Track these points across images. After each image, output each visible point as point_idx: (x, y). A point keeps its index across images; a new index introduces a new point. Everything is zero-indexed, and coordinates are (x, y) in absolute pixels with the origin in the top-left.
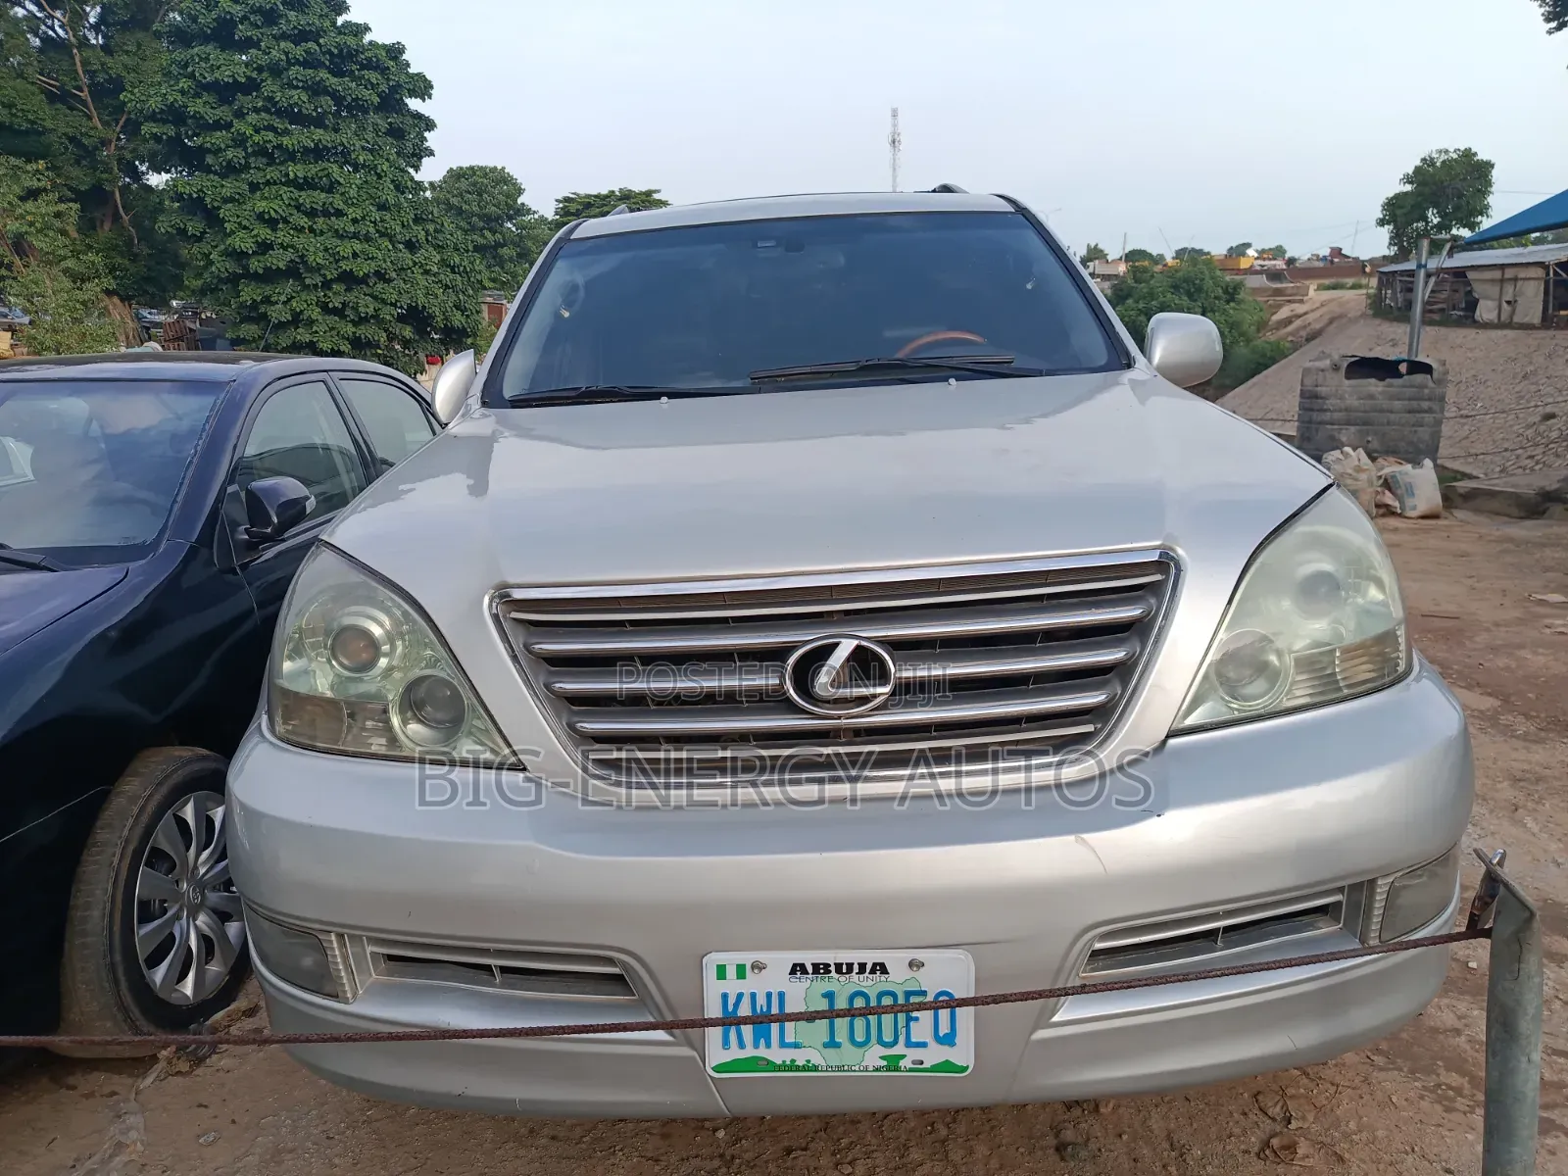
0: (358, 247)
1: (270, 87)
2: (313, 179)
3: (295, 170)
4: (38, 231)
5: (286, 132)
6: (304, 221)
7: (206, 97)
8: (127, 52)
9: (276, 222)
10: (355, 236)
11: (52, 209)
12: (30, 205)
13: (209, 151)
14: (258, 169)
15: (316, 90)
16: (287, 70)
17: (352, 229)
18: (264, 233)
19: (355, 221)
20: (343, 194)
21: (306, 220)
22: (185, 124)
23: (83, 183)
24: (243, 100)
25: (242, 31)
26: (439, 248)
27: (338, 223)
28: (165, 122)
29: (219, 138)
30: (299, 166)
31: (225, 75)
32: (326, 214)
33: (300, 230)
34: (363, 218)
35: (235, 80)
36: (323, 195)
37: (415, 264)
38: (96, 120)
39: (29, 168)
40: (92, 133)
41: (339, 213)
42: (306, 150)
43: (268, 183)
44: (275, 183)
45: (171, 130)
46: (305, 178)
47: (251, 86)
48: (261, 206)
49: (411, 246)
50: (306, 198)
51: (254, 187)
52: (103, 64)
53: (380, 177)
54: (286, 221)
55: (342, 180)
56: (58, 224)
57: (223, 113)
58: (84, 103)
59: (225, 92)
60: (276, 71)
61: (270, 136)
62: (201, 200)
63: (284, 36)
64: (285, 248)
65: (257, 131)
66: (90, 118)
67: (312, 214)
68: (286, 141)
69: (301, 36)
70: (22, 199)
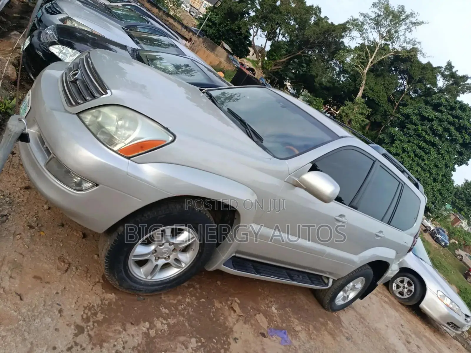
0: (419, 170)
1: (435, 124)
2: (425, 148)
3: (423, 144)
4: (356, 121)
5: (429, 135)
6: (412, 156)
7: (418, 117)
8: (415, 101)
9: (406, 151)
10: (422, 168)
11: (362, 119)
12: (359, 116)
13: (407, 128)
14: (414, 138)
15: (446, 130)
16: (444, 122)
17: (423, 165)
18: (400, 151)
19: (425, 164)
20: (429, 157)
21: (413, 156)
22: (408, 119)
23: (378, 120)
24: (426, 122)
25: (442, 108)
26: (443, 186)
27: (420, 161)
28: (404, 116)
29: (412, 127)
30: (424, 144)
31: (426, 115)
32: (420, 158)
33: (410, 157)
34: (428, 165)
35: (428, 117)
36: (424, 154)
37: (431, 184)
38: (394, 110)
39: (367, 109)
40: (391, 112)
41: (423, 160)
42: (430, 142)
43: (413, 143)
44: (415, 144)
45: (403, 119)
46: (423, 147)
47: (431, 120)
48: (406, 146)
49: (435, 180)
50: (418, 151)
51: (409, 141)
52: (407, 100)
53: (443, 159)
54: (408, 153)
55: (432, 154)
56: (361, 122)
57: (419, 122)
58: (395, 105)
59: (423, 118)
60: (441, 121)
61: (424, 133)
62: (394, 136)
63: (451, 115)
64: (401, 158)
65: (422, 130)
66: (393, 109)
67: (416, 155)
68: (426, 136)
69: (456, 117)
70: (360, 114)
